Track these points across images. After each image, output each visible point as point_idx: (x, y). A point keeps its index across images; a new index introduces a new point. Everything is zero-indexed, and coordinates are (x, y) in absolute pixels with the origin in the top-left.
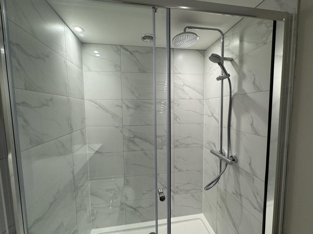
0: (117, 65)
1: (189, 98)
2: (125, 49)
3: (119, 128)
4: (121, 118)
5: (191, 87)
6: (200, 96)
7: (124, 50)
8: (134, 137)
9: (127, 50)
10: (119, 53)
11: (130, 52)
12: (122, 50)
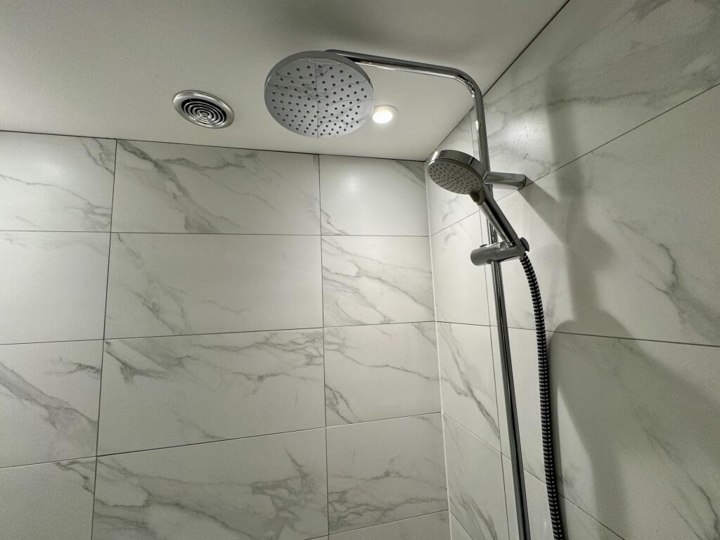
0: (98, 207)
1: (383, 319)
2: (134, 153)
3: (75, 466)
4: (90, 421)
5: (383, 282)
6: (419, 313)
7: (132, 154)
8: (147, 504)
9: (144, 156)
10: (111, 167)
11: (156, 164)
12: (124, 157)
